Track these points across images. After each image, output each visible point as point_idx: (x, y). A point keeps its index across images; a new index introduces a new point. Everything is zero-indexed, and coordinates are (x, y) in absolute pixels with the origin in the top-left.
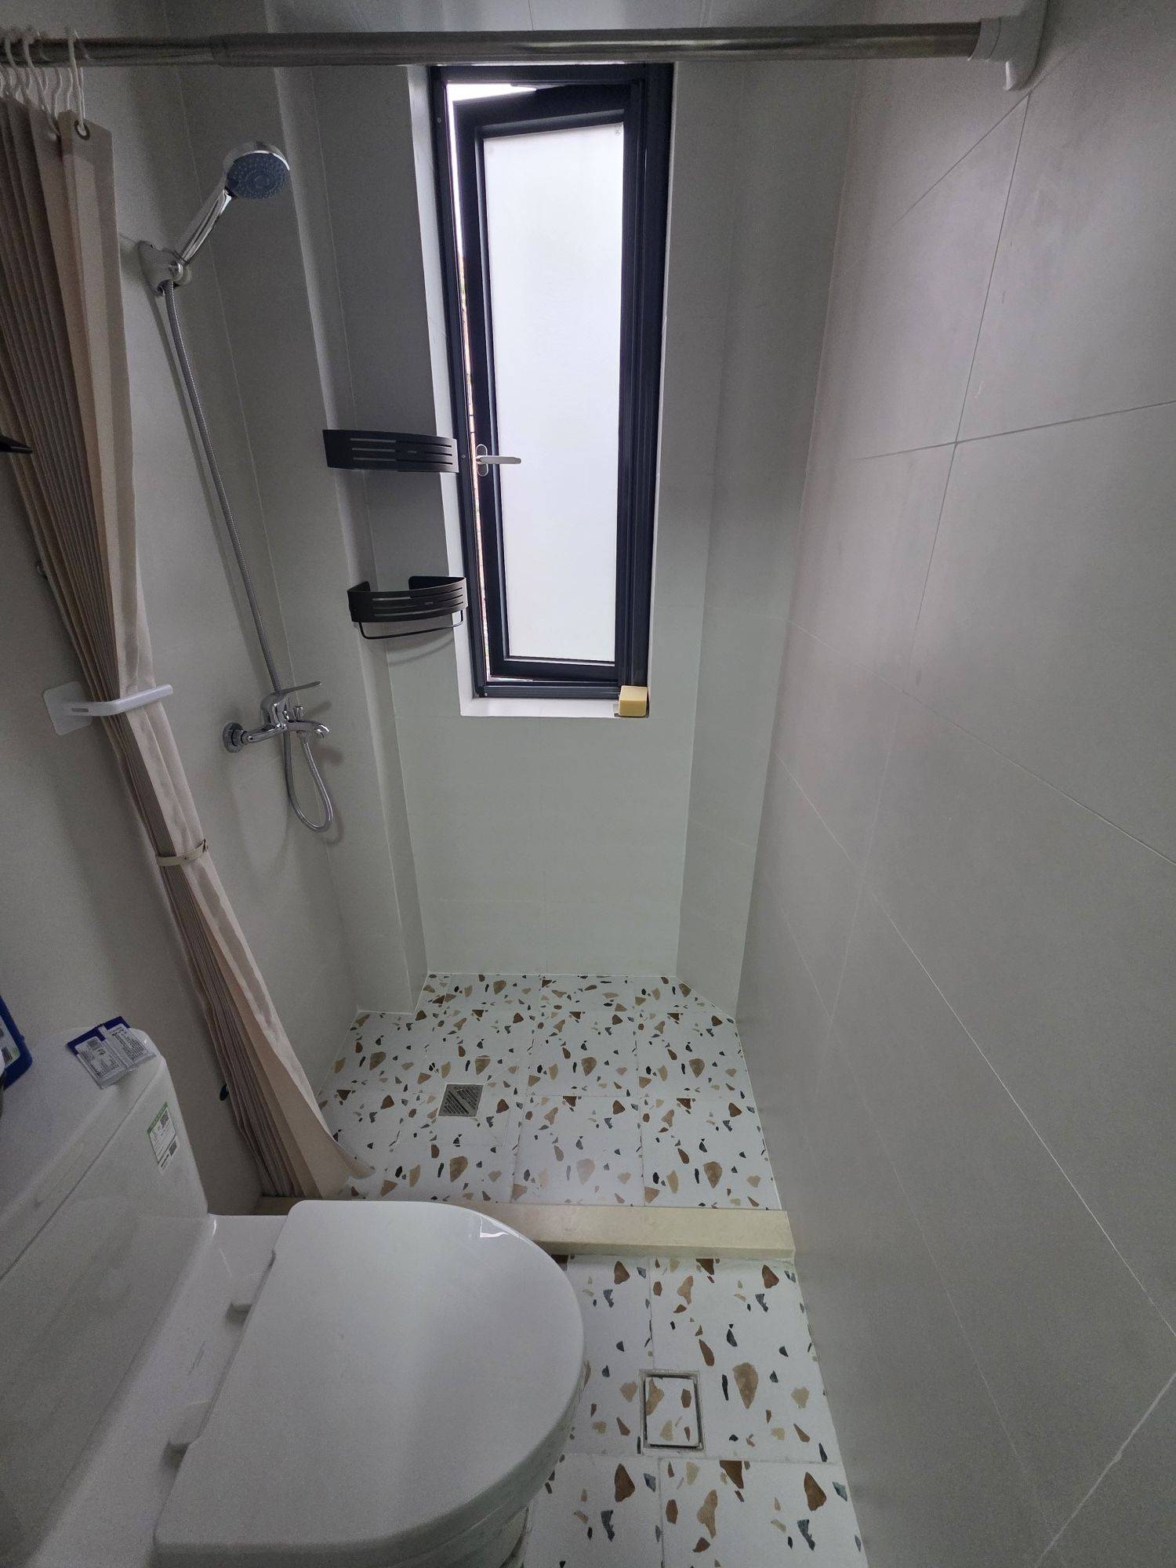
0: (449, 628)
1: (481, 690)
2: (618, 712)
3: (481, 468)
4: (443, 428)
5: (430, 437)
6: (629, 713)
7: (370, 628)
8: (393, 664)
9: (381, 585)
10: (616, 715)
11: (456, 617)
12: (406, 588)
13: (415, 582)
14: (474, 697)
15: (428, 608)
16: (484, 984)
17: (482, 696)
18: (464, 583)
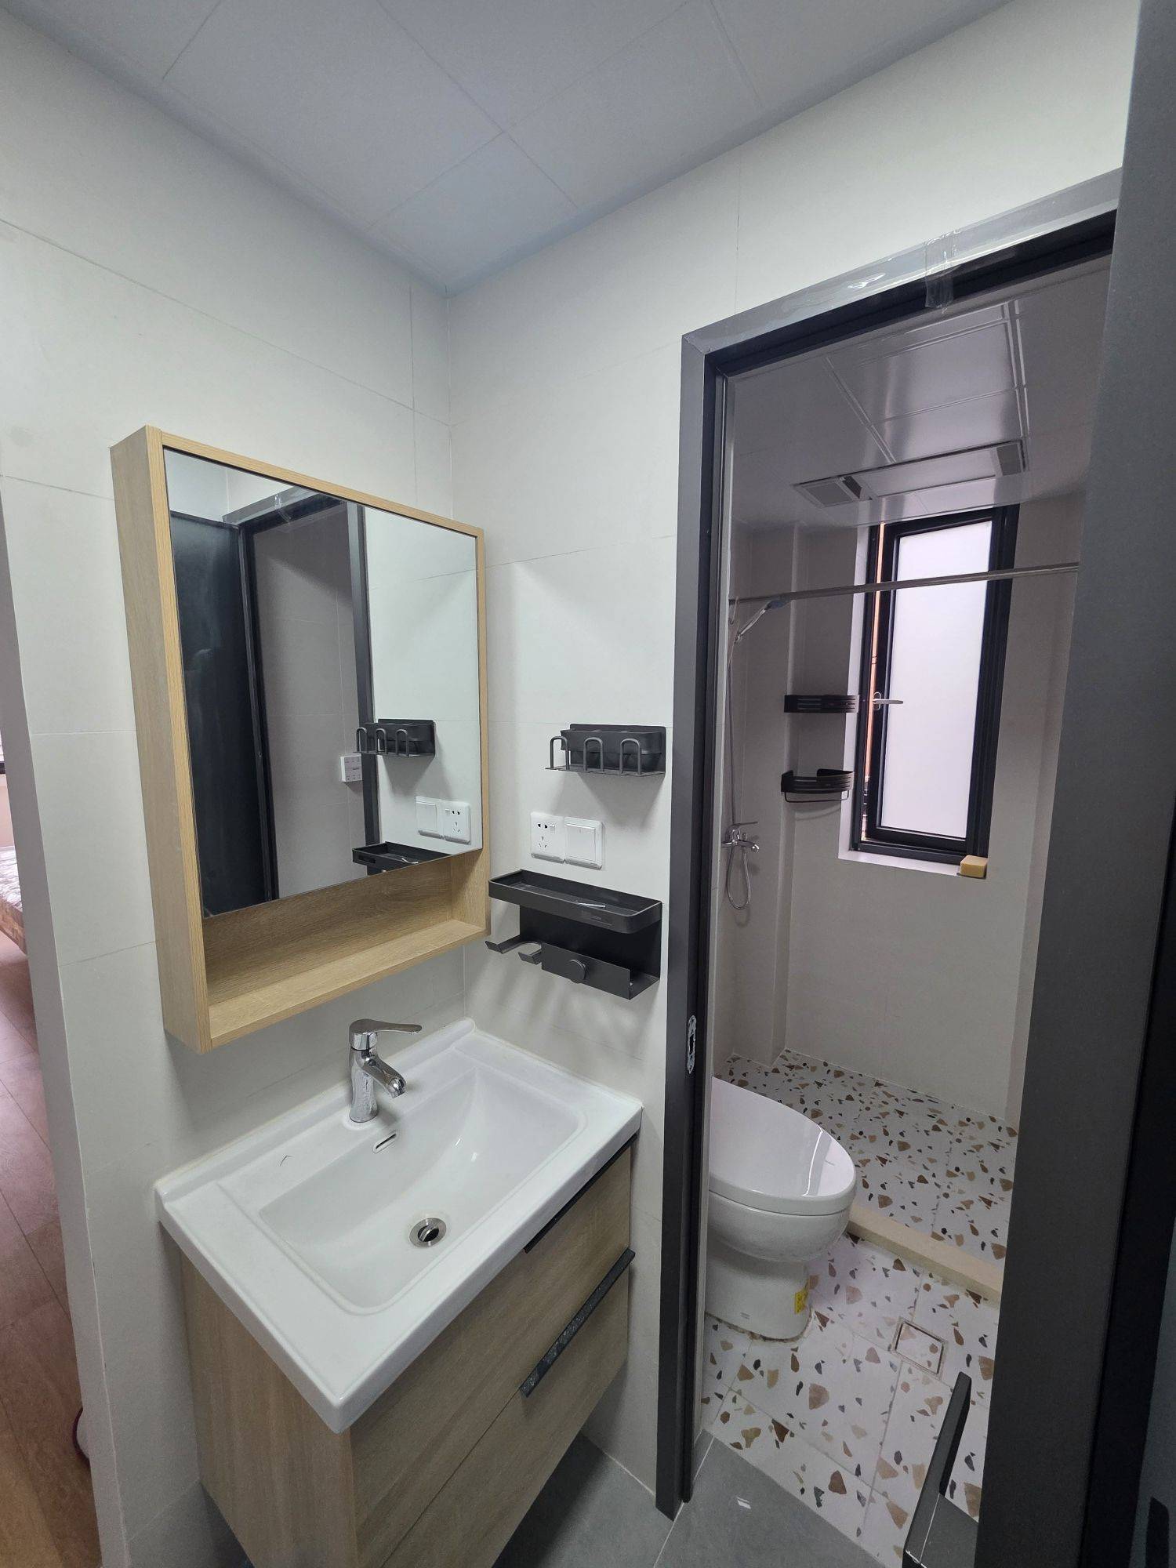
0: (839, 801)
1: (856, 845)
2: (959, 872)
3: (876, 706)
4: (853, 690)
5: (844, 697)
6: (968, 873)
7: (791, 796)
8: (799, 820)
9: (799, 773)
10: (958, 874)
11: (844, 794)
12: (815, 775)
13: (821, 772)
14: (850, 850)
15: (827, 787)
16: (827, 1069)
17: (856, 850)
18: (852, 775)
